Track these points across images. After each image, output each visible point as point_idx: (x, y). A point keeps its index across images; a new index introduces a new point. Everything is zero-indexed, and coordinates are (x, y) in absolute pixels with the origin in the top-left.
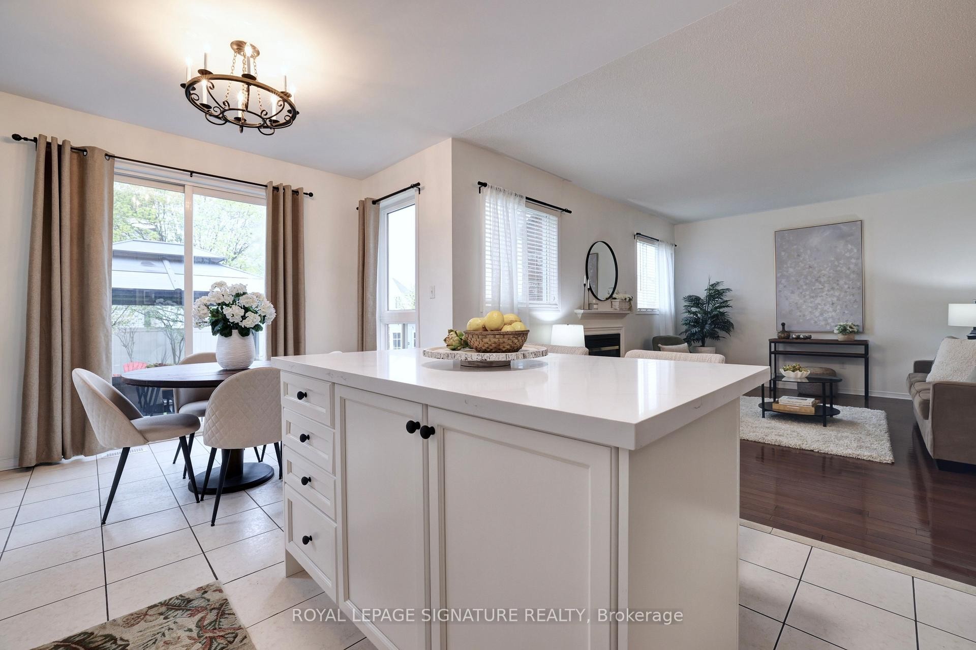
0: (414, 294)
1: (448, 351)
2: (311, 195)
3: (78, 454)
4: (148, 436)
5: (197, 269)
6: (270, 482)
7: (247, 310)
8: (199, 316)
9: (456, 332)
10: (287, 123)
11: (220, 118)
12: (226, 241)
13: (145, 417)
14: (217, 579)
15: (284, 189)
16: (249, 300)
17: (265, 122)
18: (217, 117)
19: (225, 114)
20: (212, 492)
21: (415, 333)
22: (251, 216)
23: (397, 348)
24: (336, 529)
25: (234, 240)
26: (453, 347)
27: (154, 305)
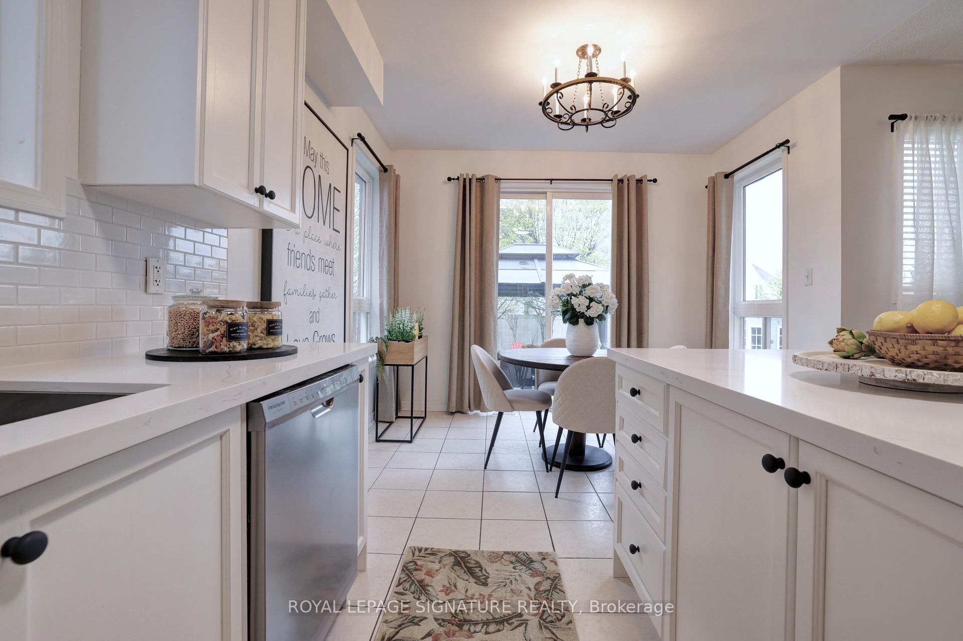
0: (781, 282)
1: (837, 359)
2: (655, 181)
3: (477, 410)
4: (515, 405)
5: (556, 265)
6: (608, 471)
7: (591, 300)
8: (553, 306)
9: (851, 332)
10: (628, 110)
11: (569, 124)
12: (582, 239)
13: (515, 389)
14: (554, 551)
15: (628, 180)
16: (593, 291)
17: (607, 115)
18: (566, 123)
19: (573, 118)
20: (558, 465)
21: (781, 329)
22: (603, 213)
23: (756, 345)
24: (664, 552)
25: (589, 237)
26: (845, 354)
27: (526, 296)
